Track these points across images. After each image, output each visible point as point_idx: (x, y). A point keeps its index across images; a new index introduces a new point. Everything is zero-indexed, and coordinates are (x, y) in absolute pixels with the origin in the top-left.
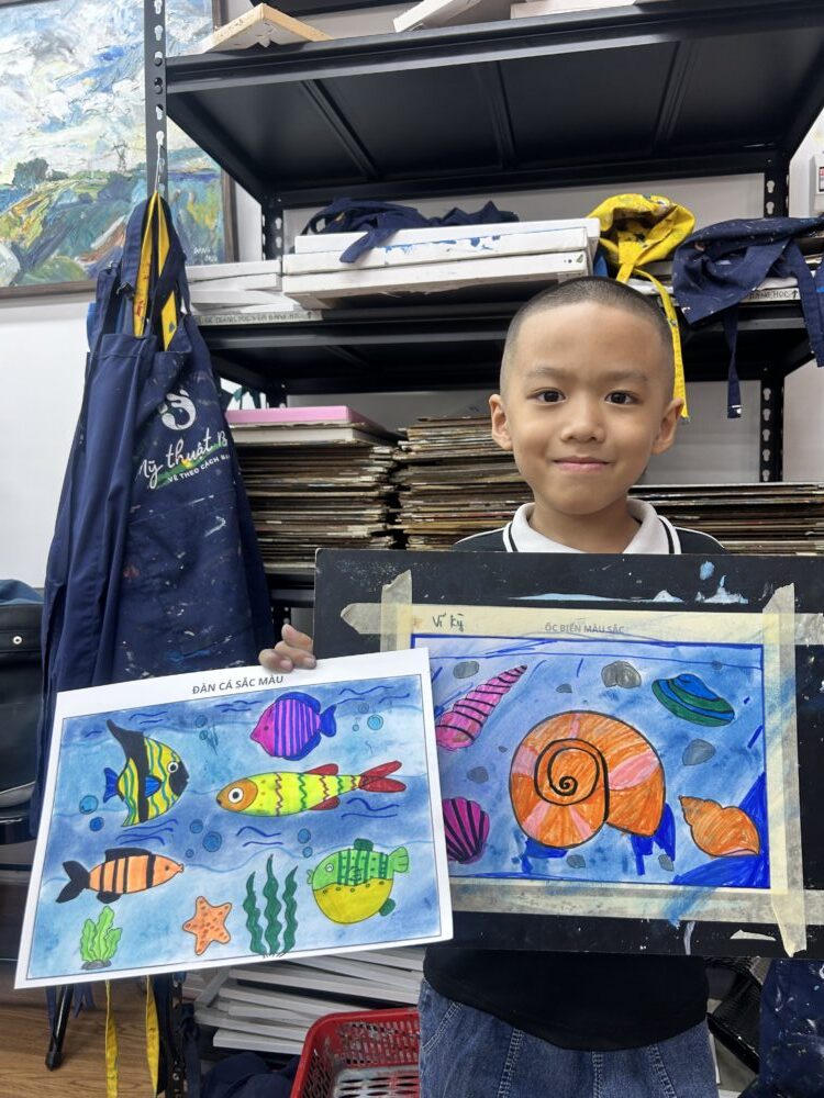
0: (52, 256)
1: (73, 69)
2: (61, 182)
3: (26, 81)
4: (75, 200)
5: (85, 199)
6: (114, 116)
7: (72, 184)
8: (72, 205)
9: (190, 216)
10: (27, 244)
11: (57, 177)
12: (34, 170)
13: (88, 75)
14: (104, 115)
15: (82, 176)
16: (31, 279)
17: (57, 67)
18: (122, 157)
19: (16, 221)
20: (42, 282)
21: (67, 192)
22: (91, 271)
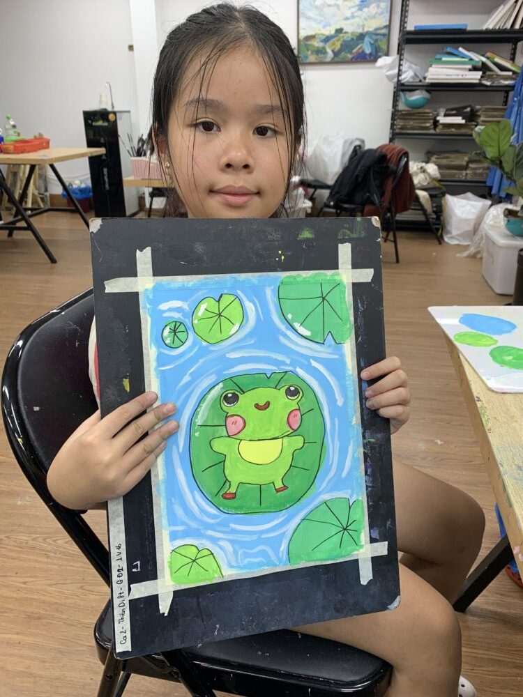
0: (343, 53)
1: (353, 4)
2: (347, 35)
3: (341, 6)
4: (349, 39)
5: (352, 39)
6: (363, 17)
7: (349, 35)
8: (349, 41)
9: (379, 46)
10: (336, 50)
11: (346, 33)
12: (339, 31)
13: (357, 6)
14: (360, 17)
15: (353, 33)
16: (336, 59)
18: (363, 29)
19: (334, 44)
20: (339, 60)
21: (348, 37)
22: (352, 58)
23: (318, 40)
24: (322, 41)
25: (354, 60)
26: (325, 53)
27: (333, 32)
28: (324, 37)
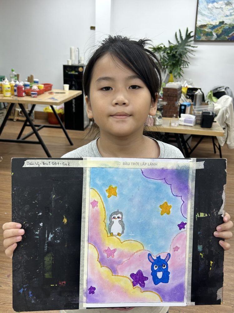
0: (223, 36)
1: (231, 8)
2: (226, 25)
3: (224, 9)
4: (228, 28)
5: (229, 28)
7: (228, 25)
10: (219, 34)
11: (226, 24)
12: (222, 23)
15: (230, 24)
16: (218, 39)
17: (229, 7)
19: (218, 30)
20: (220, 40)
21: (227, 27)
22: (229, 39)
23: (208, 28)
24: (210, 28)
25: (229, 40)
26: (212, 35)
27: (218, 24)
28: (212, 26)
